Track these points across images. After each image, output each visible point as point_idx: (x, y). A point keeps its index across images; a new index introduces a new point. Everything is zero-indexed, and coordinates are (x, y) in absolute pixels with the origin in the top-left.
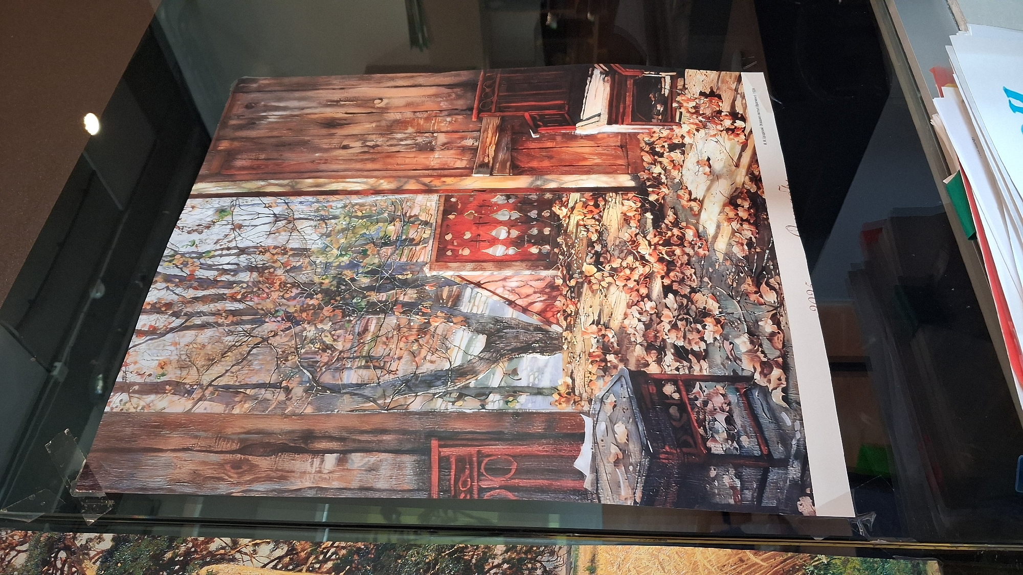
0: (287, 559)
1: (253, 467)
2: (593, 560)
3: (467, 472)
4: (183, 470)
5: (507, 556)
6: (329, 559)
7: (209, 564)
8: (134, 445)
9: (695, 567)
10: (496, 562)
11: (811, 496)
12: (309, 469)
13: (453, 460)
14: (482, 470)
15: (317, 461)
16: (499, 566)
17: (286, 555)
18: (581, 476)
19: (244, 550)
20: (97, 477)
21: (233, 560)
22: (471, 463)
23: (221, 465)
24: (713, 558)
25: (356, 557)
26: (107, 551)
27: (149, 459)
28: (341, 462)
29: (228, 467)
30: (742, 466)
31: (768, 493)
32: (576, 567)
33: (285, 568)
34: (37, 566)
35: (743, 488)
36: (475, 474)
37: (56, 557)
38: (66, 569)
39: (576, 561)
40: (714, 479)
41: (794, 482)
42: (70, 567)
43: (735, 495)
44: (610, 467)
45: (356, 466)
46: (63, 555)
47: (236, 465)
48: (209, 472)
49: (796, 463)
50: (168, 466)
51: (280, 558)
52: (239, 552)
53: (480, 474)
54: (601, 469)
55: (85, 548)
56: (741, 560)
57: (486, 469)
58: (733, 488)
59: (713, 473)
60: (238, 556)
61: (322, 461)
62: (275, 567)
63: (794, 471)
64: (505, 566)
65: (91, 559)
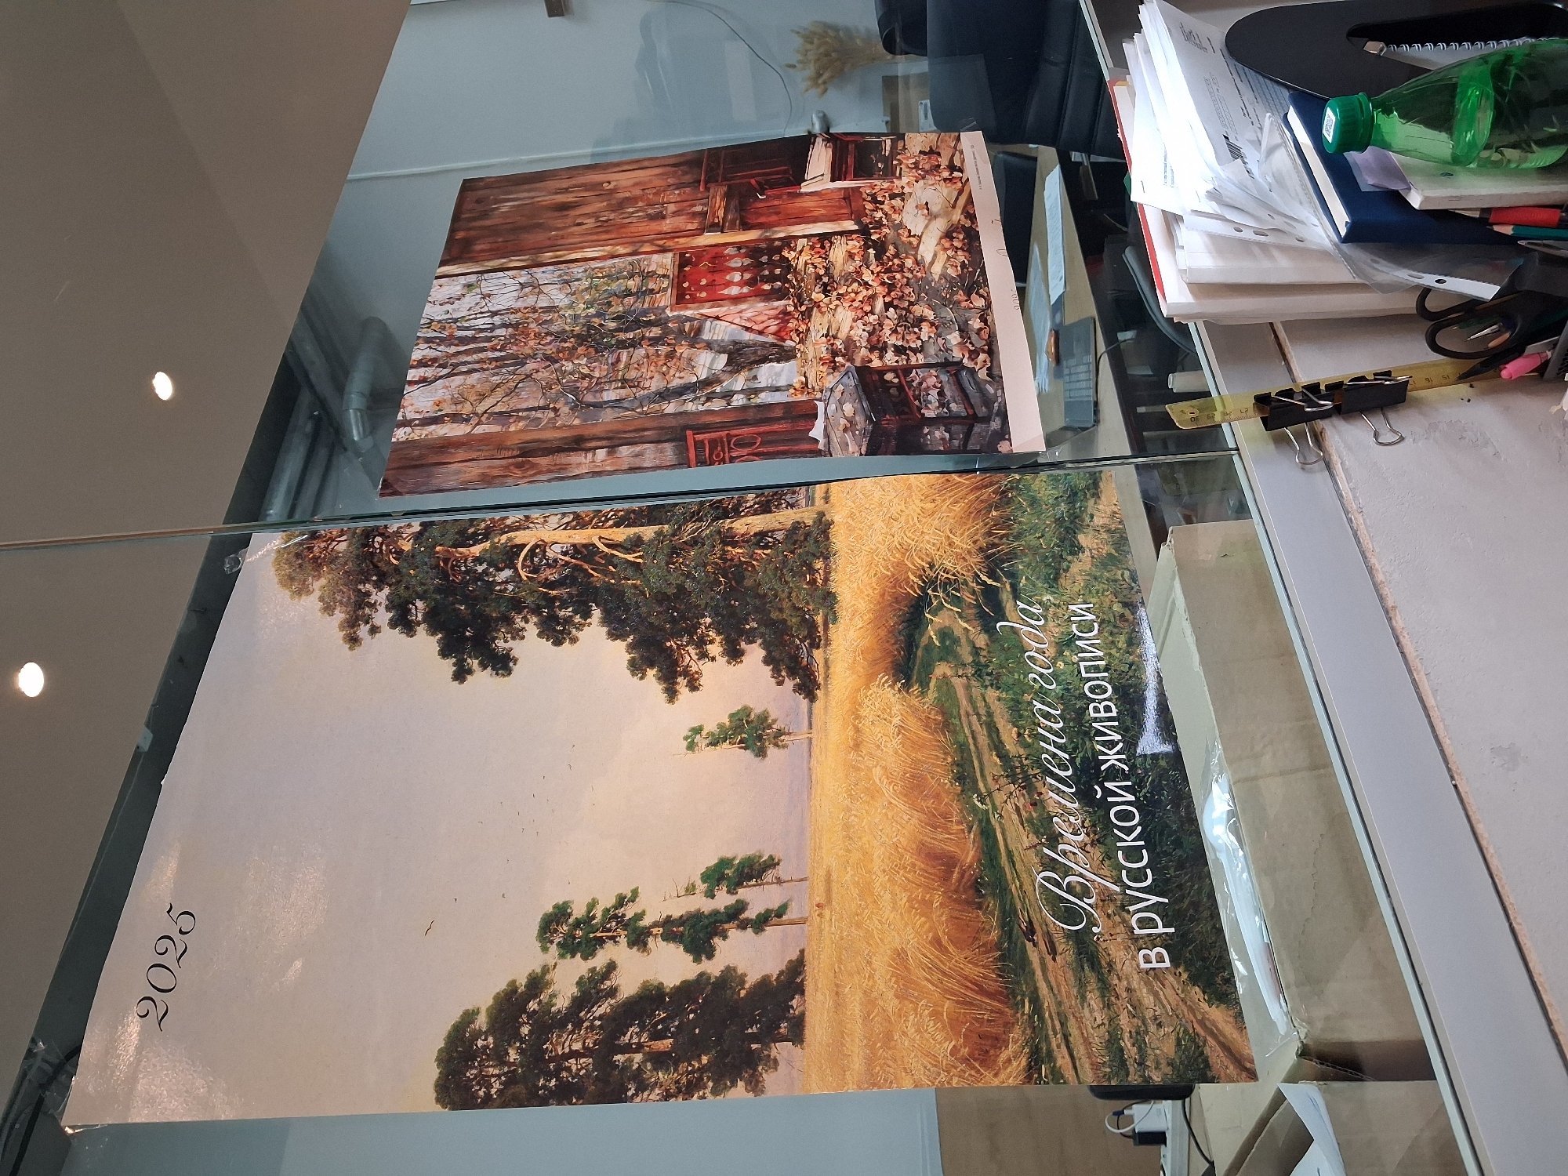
0: (575, 523)
1: (534, 466)
2: (827, 492)
3: (719, 448)
4: (472, 474)
5: (757, 500)
6: (610, 519)
7: (507, 532)
8: (424, 462)
9: (910, 487)
10: (748, 505)
11: (1010, 440)
12: (584, 461)
13: (706, 442)
14: (732, 446)
15: (590, 455)
16: (751, 507)
17: (573, 520)
18: (816, 441)
19: (536, 521)
20: (395, 486)
21: (528, 528)
22: (722, 442)
23: (506, 467)
24: (924, 480)
25: (632, 516)
26: (418, 532)
27: (441, 470)
28: (609, 454)
29: (512, 468)
30: (951, 424)
31: (972, 440)
32: (813, 499)
33: (574, 528)
34: (358, 549)
35: (950, 439)
36: (726, 449)
37: (373, 542)
38: (384, 548)
39: (813, 494)
40: (927, 434)
41: (995, 432)
42: (387, 546)
43: (944, 445)
44: (839, 434)
45: (624, 455)
46: (379, 539)
47: (519, 466)
48: (496, 472)
49: (997, 418)
50: (458, 472)
51: (568, 523)
52: (532, 522)
53: (730, 449)
54: (832, 435)
55: (398, 533)
56: (948, 481)
57: (734, 445)
58: (943, 439)
59: (926, 430)
60: (531, 525)
61: (594, 454)
62: (565, 529)
63: (995, 424)
64: (756, 506)
65: (404, 539)
